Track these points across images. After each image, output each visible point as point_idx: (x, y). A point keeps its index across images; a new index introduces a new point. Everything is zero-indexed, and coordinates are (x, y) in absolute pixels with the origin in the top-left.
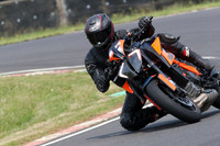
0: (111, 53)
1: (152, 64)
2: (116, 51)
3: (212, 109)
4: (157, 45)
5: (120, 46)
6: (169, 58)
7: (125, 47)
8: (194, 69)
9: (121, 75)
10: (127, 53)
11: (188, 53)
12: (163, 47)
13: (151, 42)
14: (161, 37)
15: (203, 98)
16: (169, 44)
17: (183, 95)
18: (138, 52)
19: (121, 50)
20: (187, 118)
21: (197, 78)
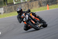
0: (22, 16)
6: (33, 17)
7: (25, 15)
8: (38, 19)
10: (25, 16)
11: (37, 16)
13: (30, 14)
15: (40, 25)
17: (36, 25)
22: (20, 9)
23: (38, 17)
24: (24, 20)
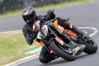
1: (53, 32)
2: (36, 26)
8: (75, 35)
10: (41, 27)
13: (53, 22)
18: (46, 26)
22: (31, 12)
23: (73, 30)
24: (38, 37)
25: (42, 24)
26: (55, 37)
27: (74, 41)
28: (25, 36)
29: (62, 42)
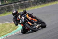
0: (18, 18)
1: (26, 20)
2: (19, 18)
3: (40, 28)
4: (27, 16)
5: (19, 16)
6: (30, 18)
9: (20, 23)
10: (21, 18)
12: (28, 16)
14: (28, 14)
16: (30, 15)
17: (33, 26)
18: (23, 17)
19: (20, 17)
20: (34, 31)
21: (36, 22)
25: (21, 16)
26: (27, 22)
27: (36, 23)
28: (14, 22)
29: (31, 24)
